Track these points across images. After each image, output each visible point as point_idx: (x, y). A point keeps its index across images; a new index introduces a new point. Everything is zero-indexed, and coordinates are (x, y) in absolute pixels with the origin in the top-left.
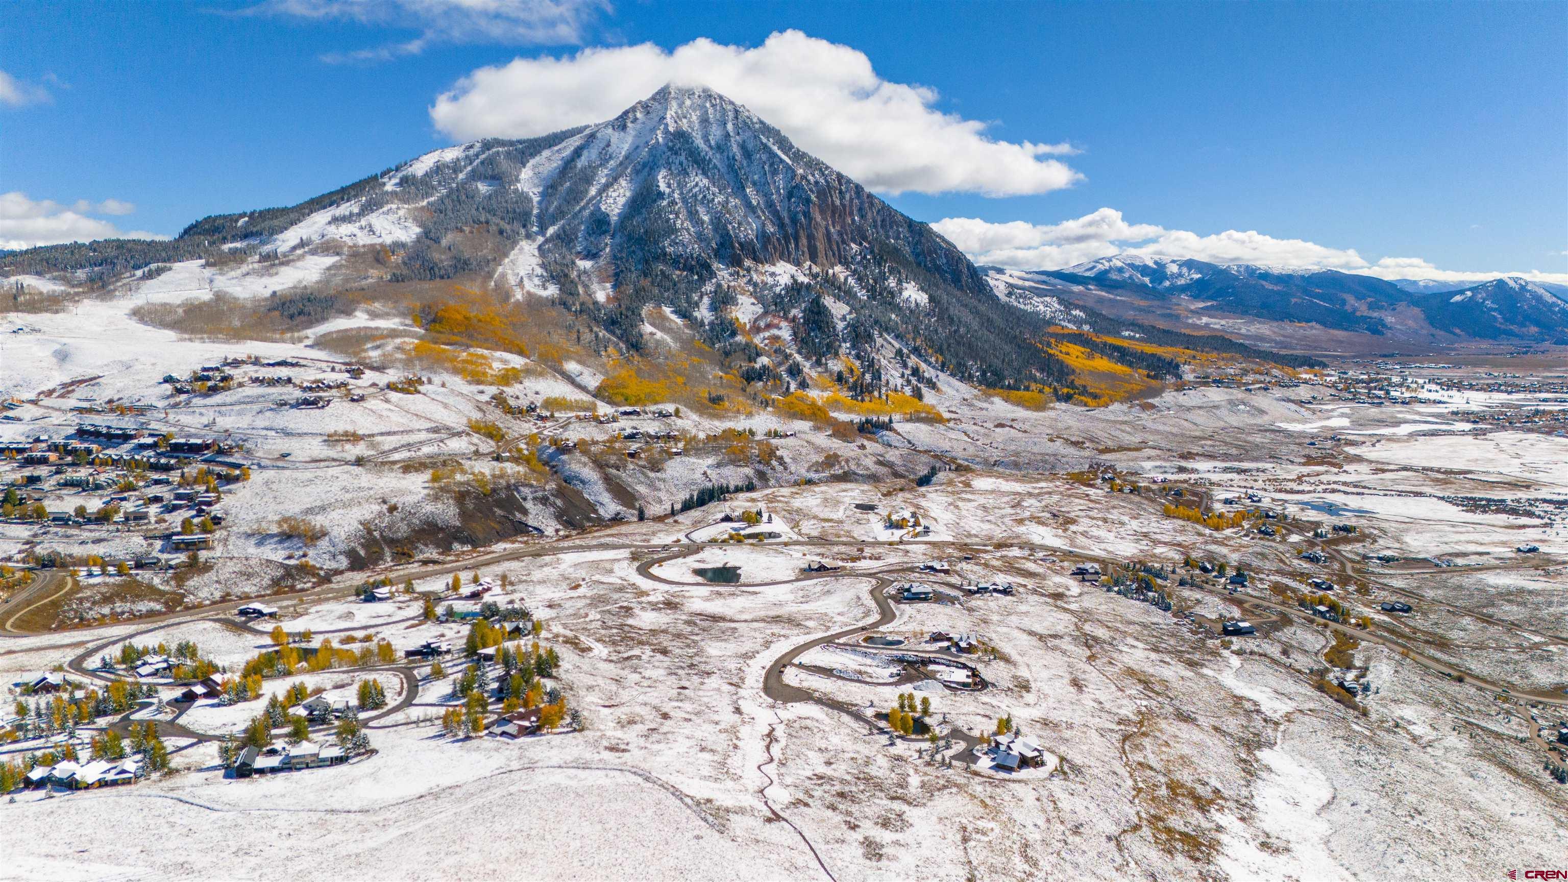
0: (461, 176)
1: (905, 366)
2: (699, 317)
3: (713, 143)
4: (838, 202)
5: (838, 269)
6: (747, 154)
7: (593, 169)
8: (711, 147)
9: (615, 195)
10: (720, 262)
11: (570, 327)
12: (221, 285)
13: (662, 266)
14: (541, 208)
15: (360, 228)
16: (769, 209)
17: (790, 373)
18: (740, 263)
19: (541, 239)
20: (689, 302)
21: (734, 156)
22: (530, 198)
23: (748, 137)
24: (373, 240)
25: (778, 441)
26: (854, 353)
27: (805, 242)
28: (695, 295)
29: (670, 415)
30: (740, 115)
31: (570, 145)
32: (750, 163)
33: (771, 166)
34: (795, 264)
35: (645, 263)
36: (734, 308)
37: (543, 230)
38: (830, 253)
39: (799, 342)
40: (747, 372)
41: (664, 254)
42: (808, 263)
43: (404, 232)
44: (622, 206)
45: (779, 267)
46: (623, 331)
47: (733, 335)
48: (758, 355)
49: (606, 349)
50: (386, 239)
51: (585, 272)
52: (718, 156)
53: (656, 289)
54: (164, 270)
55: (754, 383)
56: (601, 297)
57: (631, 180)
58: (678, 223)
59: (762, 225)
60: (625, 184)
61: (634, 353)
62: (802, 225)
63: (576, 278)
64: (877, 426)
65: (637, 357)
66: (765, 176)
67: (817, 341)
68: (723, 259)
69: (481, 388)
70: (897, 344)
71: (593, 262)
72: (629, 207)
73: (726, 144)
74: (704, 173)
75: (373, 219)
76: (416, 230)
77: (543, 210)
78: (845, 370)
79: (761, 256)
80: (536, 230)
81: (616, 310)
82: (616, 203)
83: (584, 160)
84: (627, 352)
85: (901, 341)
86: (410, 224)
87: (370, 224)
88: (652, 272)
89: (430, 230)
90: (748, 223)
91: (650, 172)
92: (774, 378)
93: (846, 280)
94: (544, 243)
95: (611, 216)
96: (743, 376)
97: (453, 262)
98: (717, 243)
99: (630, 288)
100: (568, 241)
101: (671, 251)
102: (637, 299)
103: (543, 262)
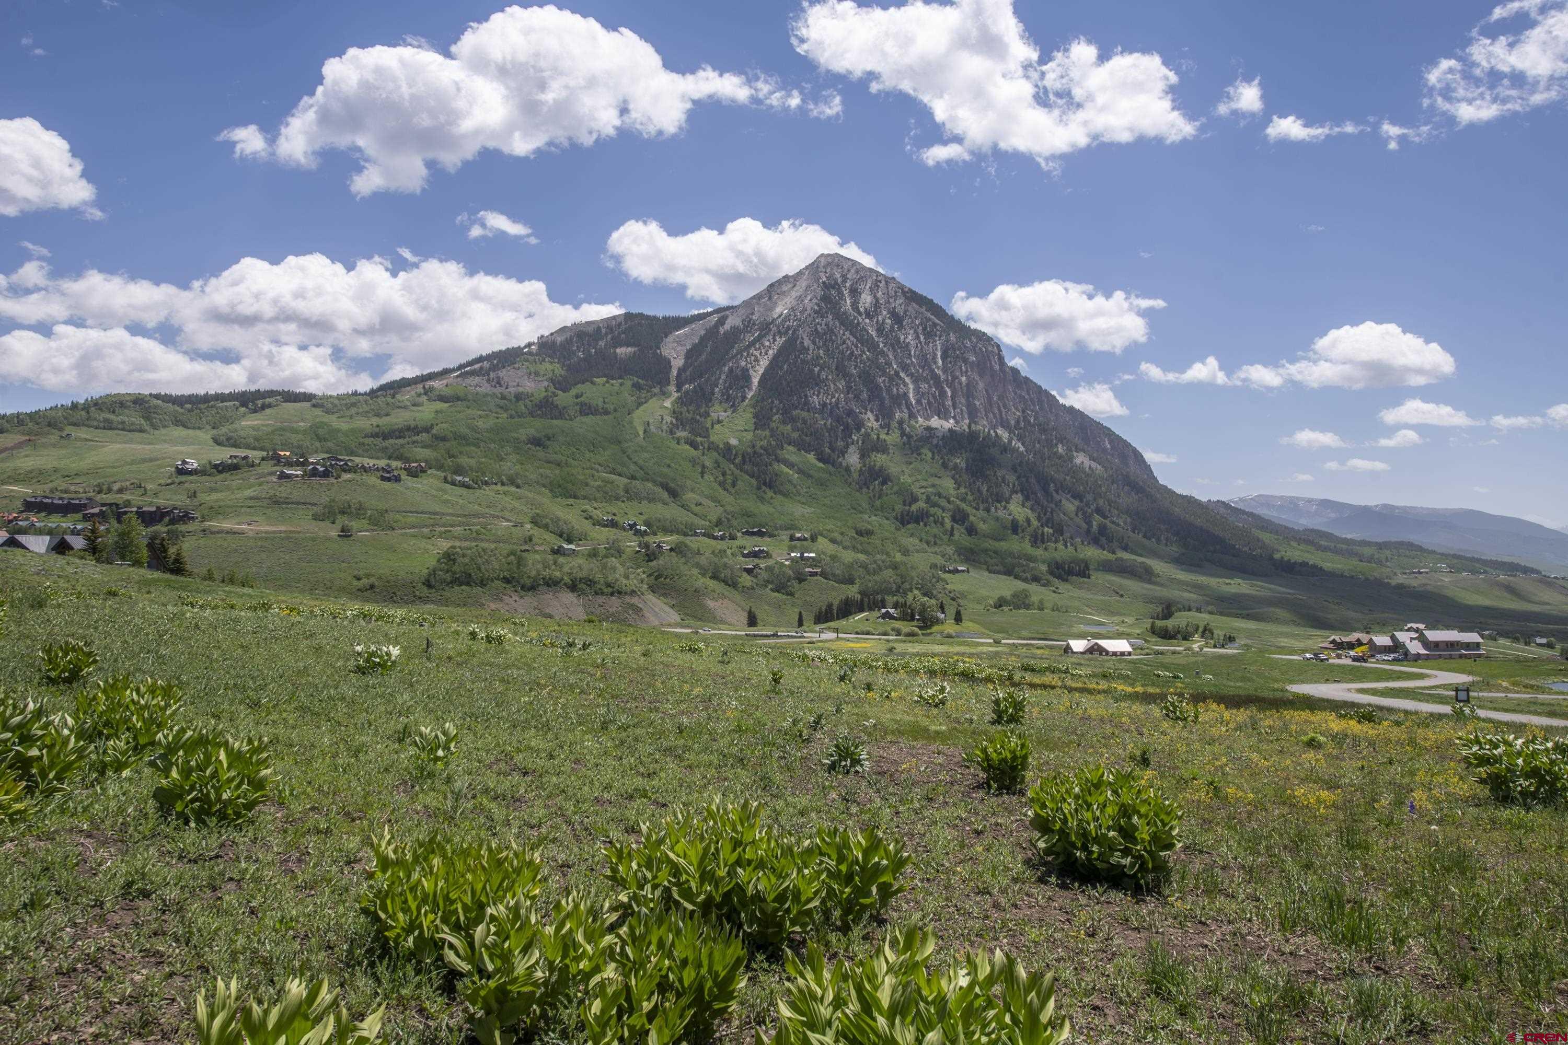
0: (602, 343)
1: (1089, 524)
2: (844, 464)
3: (862, 310)
4: (997, 367)
5: (1000, 431)
6: (897, 319)
7: (735, 333)
8: (860, 314)
9: (757, 353)
10: (869, 413)
11: (693, 462)
12: (324, 420)
13: (804, 414)
14: (679, 369)
15: (488, 380)
16: (923, 368)
17: (954, 519)
18: (891, 416)
19: (676, 395)
20: (832, 449)
21: (884, 320)
22: (669, 362)
23: (899, 304)
24: (498, 390)
25: (947, 576)
26: (1028, 504)
27: (963, 401)
28: (840, 444)
29: (805, 539)
30: (891, 285)
31: (715, 318)
32: (901, 327)
33: (924, 329)
34: (952, 421)
35: (785, 412)
36: (884, 457)
37: (679, 388)
38: (991, 415)
39: (963, 490)
40: (902, 515)
41: (806, 403)
42: (967, 421)
43: (533, 385)
44: (764, 363)
45: (935, 422)
46: (756, 469)
47: (884, 483)
48: (915, 500)
49: (734, 485)
50: (512, 390)
51: (719, 422)
52: (867, 321)
53: (796, 435)
54: (270, 406)
55: (910, 526)
56: (734, 442)
57: (775, 340)
58: (823, 375)
59: (916, 381)
60: (767, 344)
61: (767, 490)
62: (960, 383)
63: (708, 425)
64: (1071, 572)
65: (770, 493)
66: (918, 337)
67: (984, 489)
68: (872, 412)
69: (571, 501)
70: (1077, 503)
71: (729, 413)
72: (771, 363)
73: (875, 311)
74: (851, 334)
75: (502, 373)
76: (546, 384)
77: (681, 371)
78: (1021, 519)
79: (915, 411)
80: (672, 388)
81: (749, 450)
82: (757, 360)
83: (727, 326)
84: (759, 488)
85: (1081, 501)
86: (540, 379)
87: (498, 378)
88: (793, 420)
89: (559, 382)
90: (900, 378)
91: (794, 332)
92: (935, 522)
93: (1010, 442)
94: (679, 398)
95: (751, 372)
96: (896, 519)
97: (578, 408)
98: (865, 395)
99: (767, 433)
100: (704, 395)
101: (815, 400)
102: (773, 443)
103: (674, 412)
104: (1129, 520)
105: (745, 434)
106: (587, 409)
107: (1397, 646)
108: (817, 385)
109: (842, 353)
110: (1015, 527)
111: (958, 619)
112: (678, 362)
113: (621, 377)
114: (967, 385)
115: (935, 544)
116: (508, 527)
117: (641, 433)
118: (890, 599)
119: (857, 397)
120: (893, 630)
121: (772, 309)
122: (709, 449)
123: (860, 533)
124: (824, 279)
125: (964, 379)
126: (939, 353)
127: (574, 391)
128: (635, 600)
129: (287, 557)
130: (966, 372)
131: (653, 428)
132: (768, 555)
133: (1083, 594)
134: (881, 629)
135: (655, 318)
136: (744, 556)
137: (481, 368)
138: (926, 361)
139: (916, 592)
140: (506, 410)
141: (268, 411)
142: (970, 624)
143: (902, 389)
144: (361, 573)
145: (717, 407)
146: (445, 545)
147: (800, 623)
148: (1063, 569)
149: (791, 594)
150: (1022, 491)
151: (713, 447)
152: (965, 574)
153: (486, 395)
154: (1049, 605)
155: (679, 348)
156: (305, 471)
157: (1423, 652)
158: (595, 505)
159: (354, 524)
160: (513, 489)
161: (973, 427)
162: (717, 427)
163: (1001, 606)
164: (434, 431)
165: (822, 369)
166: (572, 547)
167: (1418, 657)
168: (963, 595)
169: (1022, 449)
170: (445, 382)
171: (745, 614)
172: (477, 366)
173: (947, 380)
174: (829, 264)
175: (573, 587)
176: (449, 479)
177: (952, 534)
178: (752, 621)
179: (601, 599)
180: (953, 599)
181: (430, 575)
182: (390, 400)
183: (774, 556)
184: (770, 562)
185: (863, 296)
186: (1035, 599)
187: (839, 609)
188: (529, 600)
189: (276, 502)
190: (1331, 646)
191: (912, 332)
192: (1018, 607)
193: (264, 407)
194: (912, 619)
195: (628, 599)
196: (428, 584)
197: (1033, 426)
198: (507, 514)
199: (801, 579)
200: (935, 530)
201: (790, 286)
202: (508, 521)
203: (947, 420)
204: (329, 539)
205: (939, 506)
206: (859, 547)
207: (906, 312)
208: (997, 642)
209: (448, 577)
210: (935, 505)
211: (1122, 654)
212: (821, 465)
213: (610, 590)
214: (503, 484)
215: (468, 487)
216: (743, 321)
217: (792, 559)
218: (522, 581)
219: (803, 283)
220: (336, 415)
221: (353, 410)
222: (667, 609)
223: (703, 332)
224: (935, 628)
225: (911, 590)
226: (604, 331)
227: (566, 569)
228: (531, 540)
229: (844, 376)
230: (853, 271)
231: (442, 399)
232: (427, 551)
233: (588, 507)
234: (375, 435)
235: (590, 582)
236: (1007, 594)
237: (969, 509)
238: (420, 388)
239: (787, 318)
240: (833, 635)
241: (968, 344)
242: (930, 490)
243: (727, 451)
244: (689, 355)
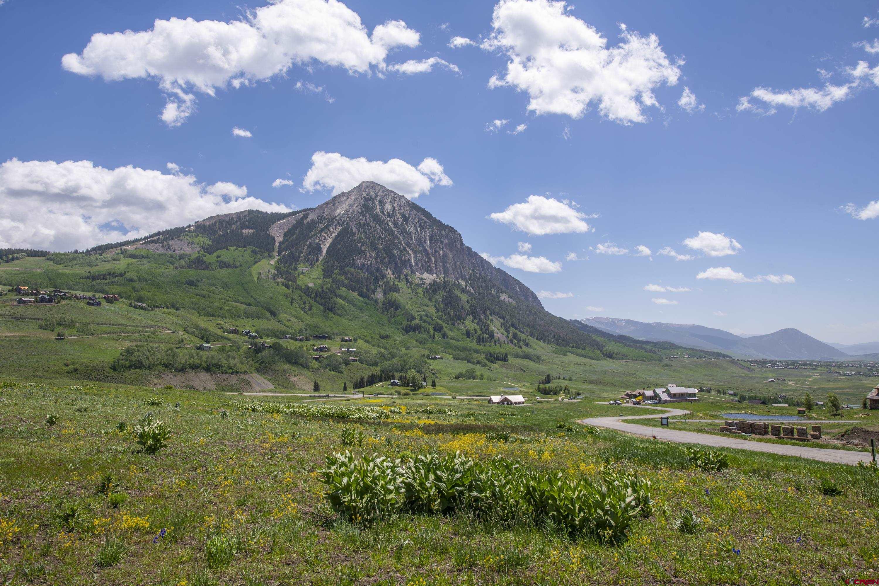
0: (234, 227)
1: (508, 332)
2: (374, 298)
3: (386, 213)
4: (459, 246)
5: (461, 281)
6: (405, 219)
7: (313, 223)
8: (384, 215)
9: (326, 235)
10: (389, 270)
11: (286, 296)
12: (54, 268)
13: (352, 270)
14: (280, 243)
15: (162, 247)
16: (419, 246)
17: (435, 329)
18: (401, 272)
19: (278, 257)
20: (368, 290)
21: (398, 219)
22: (274, 238)
23: (406, 210)
24: (169, 252)
25: (430, 361)
26: (476, 321)
27: (441, 264)
28: (372, 287)
29: (350, 341)
30: (402, 200)
31: (302, 214)
32: (407, 223)
33: (420, 224)
34: (434, 275)
35: (341, 269)
36: (397, 294)
37: (279, 253)
38: (456, 273)
39: (440, 313)
40: (406, 327)
41: (354, 263)
42: (443, 275)
43: (191, 250)
44: (330, 240)
45: (425, 275)
46: (323, 300)
47: (396, 309)
48: (413, 318)
49: (310, 309)
50: (177, 252)
51: (302, 273)
52: (389, 219)
53: (347, 281)
54: (17, 258)
55: (411, 333)
56: (311, 285)
57: (336, 228)
58: (363, 248)
59: (415, 253)
60: (332, 230)
61: (330, 313)
62: (439, 254)
63: (296, 275)
64: (498, 359)
65: (331, 315)
66: (416, 229)
67: (452, 313)
68: (390, 269)
69: (210, 318)
70: (501, 320)
71: (309, 268)
72: (334, 241)
73: (393, 213)
74: (379, 226)
75: (171, 243)
76: (199, 249)
77: (281, 244)
78: (471, 329)
79: (414, 269)
80: (276, 254)
81: (320, 290)
82: (325, 239)
83: (309, 220)
84: (325, 312)
85: (504, 320)
86: (195, 246)
87: (169, 245)
88: (345, 273)
89: (207, 249)
90: (407, 251)
91: (347, 224)
92: (425, 331)
93: (466, 287)
94: (279, 259)
95: (322, 245)
96: (403, 329)
97: (218, 264)
98: (387, 260)
99: (331, 280)
100: (294, 258)
101: (358, 262)
102: (334, 286)
103: (276, 267)
104: (529, 330)
105: (317, 280)
106: (223, 265)
107: (656, 396)
108: (360, 253)
109: (374, 236)
110: (468, 334)
111: (434, 385)
112: (279, 239)
113: (245, 247)
114: (443, 256)
115: (424, 343)
116: (169, 334)
117: (256, 279)
118: (397, 375)
119: (382, 261)
120: (396, 392)
121: (334, 211)
122: (296, 289)
123: (382, 337)
124: (365, 195)
125: (441, 252)
126: (428, 238)
127: (215, 254)
128: (247, 377)
129: (19, 352)
130: (443, 248)
131: (263, 276)
132: (328, 350)
133: (504, 370)
134: (389, 392)
135: (266, 213)
136: (314, 350)
137: (158, 239)
138: (420, 242)
139: (413, 370)
140: (173, 264)
141: (16, 262)
142: (441, 388)
143: (407, 257)
144: (69, 362)
145: (302, 265)
146: (127, 344)
147: (345, 389)
148: (494, 357)
149: (341, 372)
150: (472, 314)
151: (298, 288)
152: (440, 360)
153: (159, 255)
154: (486, 377)
155: (280, 231)
156: (36, 299)
157: (668, 399)
158: (225, 320)
159: (66, 332)
160: (174, 311)
161: (446, 279)
162: (301, 276)
163: (459, 378)
164: (126, 276)
165: (362, 245)
166: (209, 345)
167: (666, 401)
168: (439, 372)
169: (472, 291)
170: (135, 247)
171: (313, 384)
172: (156, 238)
173: (432, 253)
174: (367, 187)
175: (208, 369)
176: (133, 304)
177: (434, 338)
178: (316, 388)
179: (225, 376)
180: (434, 374)
181: (115, 362)
182: (98, 257)
183: (332, 349)
184: (329, 354)
185: (387, 205)
186: (478, 374)
187: (368, 380)
188: (180, 377)
189: (15, 318)
190: (626, 397)
191: (413, 226)
192: (469, 378)
193: (13, 259)
194: (408, 386)
195: (242, 376)
196: (114, 368)
197: (479, 279)
198: (168, 326)
199: (347, 364)
200: (425, 336)
201: (345, 198)
202: (169, 330)
203: (432, 274)
204: (50, 341)
205: (427, 322)
206: (381, 344)
207: (410, 215)
208: (454, 398)
209: (127, 363)
210: (425, 321)
211: (520, 403)
212: (361, 299)
213: (231, 371)
214: (168, 308)
215: (145, 309)
216: (318, 216)
217: (343, 353)
218: (176, 366)
219: (353, 197)
220: (62, 265)
221: (74, 262)
222: (266, 382)
223: (295, 222)
224: (421, 391)
225: (410, 369)
226: (235, 220)
227: (204, 358)
228: (182, 341)
229: (375, 249)
230: (381, 191)
231: (133, 256)
232: (114, 348)
233: (221, 322)
234: (88, 278)
235: (218, 366)
236: (463, 371)
237: (444, 324)
238: (118, 250)
239: (343, 216)
240: (360, 396)
241: (444, 233)
242: (423, 313)
243: (307, 290)
244: (286, 235)
